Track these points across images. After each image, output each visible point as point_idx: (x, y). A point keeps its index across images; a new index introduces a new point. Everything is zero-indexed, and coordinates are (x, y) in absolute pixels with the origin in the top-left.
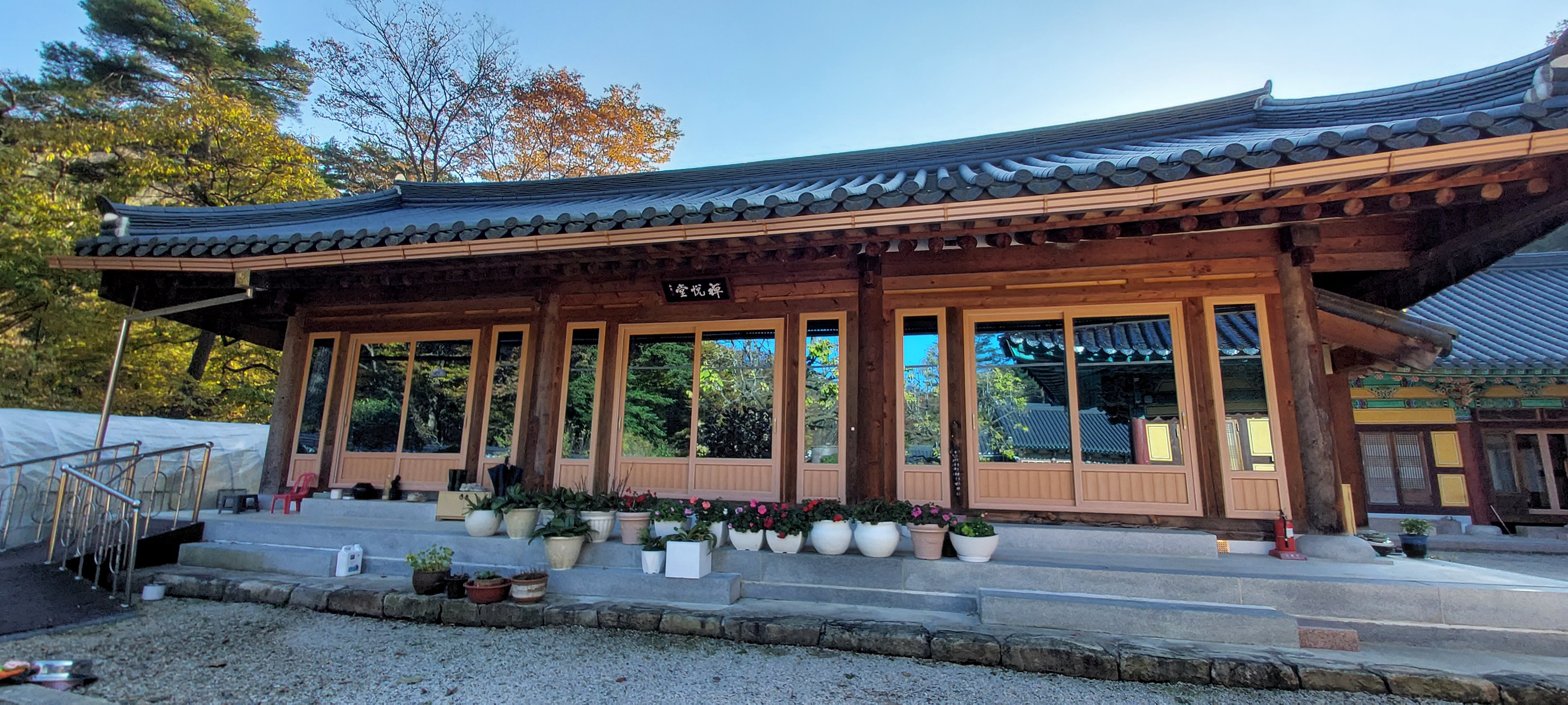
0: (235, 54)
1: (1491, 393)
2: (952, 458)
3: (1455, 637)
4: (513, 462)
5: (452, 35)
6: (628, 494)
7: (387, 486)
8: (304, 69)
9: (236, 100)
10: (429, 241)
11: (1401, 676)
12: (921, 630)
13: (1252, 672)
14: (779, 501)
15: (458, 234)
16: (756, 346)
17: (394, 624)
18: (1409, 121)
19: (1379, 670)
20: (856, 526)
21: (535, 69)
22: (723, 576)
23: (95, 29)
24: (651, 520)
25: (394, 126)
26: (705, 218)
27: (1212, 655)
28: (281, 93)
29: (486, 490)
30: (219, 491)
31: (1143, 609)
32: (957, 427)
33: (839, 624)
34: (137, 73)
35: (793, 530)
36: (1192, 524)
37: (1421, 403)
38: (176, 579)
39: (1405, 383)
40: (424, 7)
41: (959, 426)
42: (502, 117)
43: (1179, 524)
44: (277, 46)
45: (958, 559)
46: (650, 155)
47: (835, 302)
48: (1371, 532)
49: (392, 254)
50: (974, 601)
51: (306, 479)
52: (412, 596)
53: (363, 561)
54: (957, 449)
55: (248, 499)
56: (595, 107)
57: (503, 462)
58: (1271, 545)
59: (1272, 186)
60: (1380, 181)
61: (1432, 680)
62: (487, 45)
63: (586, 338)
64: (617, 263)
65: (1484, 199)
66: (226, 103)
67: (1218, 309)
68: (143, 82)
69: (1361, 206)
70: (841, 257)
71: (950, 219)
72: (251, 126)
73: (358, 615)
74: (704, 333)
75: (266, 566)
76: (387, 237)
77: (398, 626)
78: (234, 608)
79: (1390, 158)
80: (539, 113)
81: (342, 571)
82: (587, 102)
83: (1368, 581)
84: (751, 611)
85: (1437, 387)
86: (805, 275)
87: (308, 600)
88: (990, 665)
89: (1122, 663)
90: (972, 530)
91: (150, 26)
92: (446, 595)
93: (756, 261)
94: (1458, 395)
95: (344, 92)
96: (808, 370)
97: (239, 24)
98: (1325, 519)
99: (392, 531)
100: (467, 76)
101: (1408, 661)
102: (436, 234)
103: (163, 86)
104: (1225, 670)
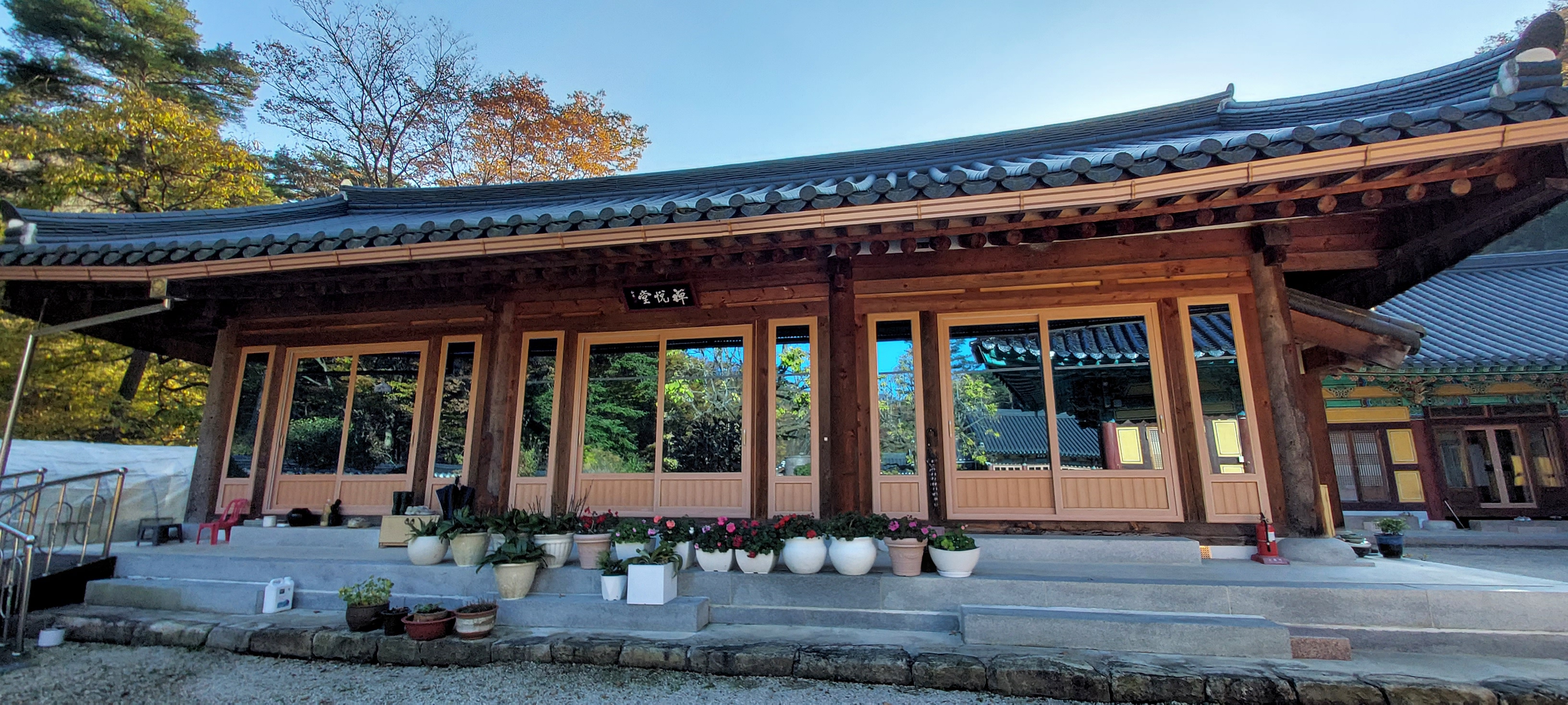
0: (174, 56)
1: (1442, 390)
2: (928, 468)
3: (1444, 641)
4: (464, 482)
5: (407, 38)
6: (587, 514)
7: (325, 511)
8: (248, 73)
9: (171, 103)
10: (366, 246)
11: (1399, 687)
12: (900, 654)
13: (1248, 688)
14: (749, 516)
15: (399, 238)
16: (727, 356)
17: (323, 667)
18: (1383, 116)
19: (1376, 681)
20: (830, 543)
21: (495, 74)
22: (689, 601)
23: (19, 29)
24: (611, 543)
25: (345, 133)
26: (667, 218)
27: (1206, 671)
28: (224, 98)
29: (434, 513)
30: (142, 520)
31: (1132, 623)
32: (933, 435)
33: (814, 651)
34: (66, 76)
35: (764, 548)
36: (1173, 530)
37: (1377, 402)
38: (78, 622)
39: (1361, 383)
40: (377, 10)
41: (936, 435)
42: (461, 124)
43: (1161, 530)
44: (219, 49)
45: (939, 574)
46: (616, 163)
47: (806, 307)
48: (1348, 532)
49: (325, 259)
50: (956, 619)
51: (236, 506)
52: (346, 633)
53: (295, 594)
54: (934, 458)
55: (171, 530)
56: (558, 113)
57: (453, 482)
58: (1252, 550)
59: (1250, 180)
60: (1352, 178)
61: (1431, 690)
62: (444, 49)
63: (543, 348)
64: (574, 269)
65: (1453, 195)
66: (160, 107)
67: (1193, 310)
68: (72, 85)
69: (1335, 203)
70: (811, 260)
71: (923, 217)
72: (188, 131)
73: (283, 656)
74: (669, 342)
75: (185, 603)
76: (321, 242)
77: (328, 669)
78: (142, 652)
79: (1366, 151)
80: (499, 120)
81: (270, 606)
82: (549, 108)
83: (1354, 585)
84: (720, 638)
85: (1392, 386)
86: (775, 279)
87: (227, 642)
88: (975, 690)
89: (1114, 684)
90: (951, 544)
91: (79, 26)
92: (383, 631)
93: (721, 264)
94: (1410, 393)
95: (293, 98)
96: (780, 378)
97: (177, 25)
98: (1306, 522)
99: (328, 561)
100: (423, 79)
101: (1403, 669)
102: (375, 238)
103: (95, 90)
104: (1220, 687)
